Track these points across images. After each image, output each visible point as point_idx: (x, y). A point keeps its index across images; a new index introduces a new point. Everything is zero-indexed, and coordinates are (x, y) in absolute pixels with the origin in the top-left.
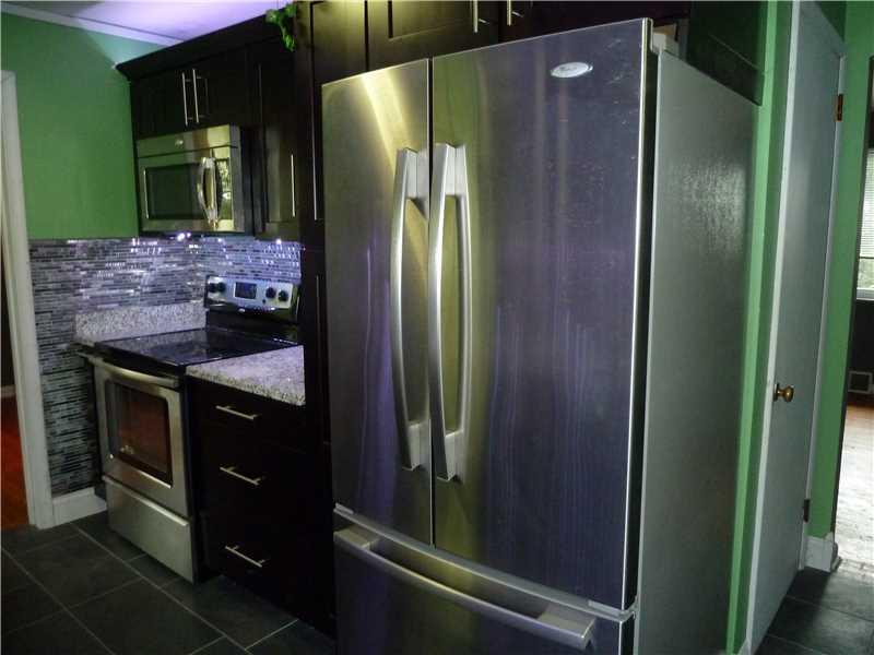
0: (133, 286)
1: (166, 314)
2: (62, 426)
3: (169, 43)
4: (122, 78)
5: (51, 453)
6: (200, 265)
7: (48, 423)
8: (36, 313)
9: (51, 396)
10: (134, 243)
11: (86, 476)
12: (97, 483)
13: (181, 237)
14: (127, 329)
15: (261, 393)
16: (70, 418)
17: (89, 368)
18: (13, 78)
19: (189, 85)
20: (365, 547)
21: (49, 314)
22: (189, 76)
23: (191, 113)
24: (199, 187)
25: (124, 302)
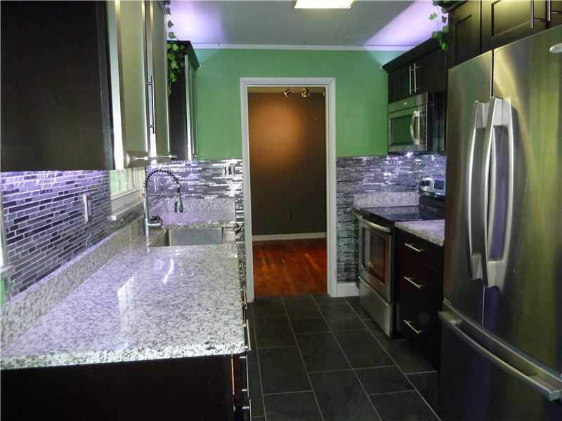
0: (384, 181)
1: (399, 197)
2: (345, 249)
3: (409, 49)
4: (385, 72)
5: (339, 261)
6: (420, 171)
7: (338, 246)
8: (337, 192)
9: (340, 234)
10: (388, 158)
11: (353, 275)
12: (357, 280)
13: (409, 155)
14: (378, 203)
15: (424, 238)
16: (348, 245)
17: (356, 221)
18: (335, 80)
19: (412, 72)
20: (453, 322)
21: (342, 194)
22: (413, 68)
23: (413, 88)
24: (411, 127)
25: (379, 189)
